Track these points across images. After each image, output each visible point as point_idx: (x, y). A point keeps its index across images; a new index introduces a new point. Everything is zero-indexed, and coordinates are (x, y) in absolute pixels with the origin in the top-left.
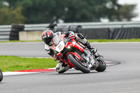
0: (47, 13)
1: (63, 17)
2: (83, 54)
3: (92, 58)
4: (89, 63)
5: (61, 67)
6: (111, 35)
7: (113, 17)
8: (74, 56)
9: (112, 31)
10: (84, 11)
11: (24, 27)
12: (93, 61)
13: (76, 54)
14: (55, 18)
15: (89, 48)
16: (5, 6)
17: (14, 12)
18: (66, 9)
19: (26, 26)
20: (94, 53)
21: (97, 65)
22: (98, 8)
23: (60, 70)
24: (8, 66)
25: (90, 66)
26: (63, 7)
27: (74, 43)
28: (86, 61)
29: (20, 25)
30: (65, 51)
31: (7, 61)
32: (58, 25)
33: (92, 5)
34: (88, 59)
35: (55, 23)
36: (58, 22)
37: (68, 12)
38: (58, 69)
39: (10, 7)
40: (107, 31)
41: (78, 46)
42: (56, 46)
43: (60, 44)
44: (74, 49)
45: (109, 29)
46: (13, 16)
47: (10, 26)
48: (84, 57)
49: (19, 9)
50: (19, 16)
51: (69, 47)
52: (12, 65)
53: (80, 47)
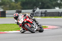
0: (32, 5)
1: (39, 7)
2: (32, 24)
3: (36, 26)
4: (35, 28)
5: (22, 30)
6: (60, 15)
7: (61, 7)
8: (28, 25)
9: (60, 13)
10: (48, 4)
11: (21, 11)
12: (37, 28)
13: (29, 24)
14: (35, 7)
15: (36, 21)
16: (13, 2)
17: (17, 4)
18: (40, 3)
19: (22, 10)
20: (38, 24)
21: (39, 29)
22: (54, 3)
23: (22, 31)
24: (14, 28)
25: (35, 30)
26: (39, 2)
27: (28, 19)
28: (33, 28)
29: (20, 10)
30: (23, 23)
31: (14, 26)
32: (37, 10)
33: (52, 1)
34: (34, 27)
35: (35, 9)
36: (36, 9)
37: (41, 5)
38: (21, 31)
39: (15, 2)
40: (58, 13)
41: (30, 20)
42: (20, 20)
43: (21, 20)
44: (28, 22)
45: (59, 12)
46: (17, 6)
47: (15, 11)
48: (33, 26)
49: (19, 3)
50: (19, 6)
51: (25, 21)
52: (16, 28)
53: (30, 21)
